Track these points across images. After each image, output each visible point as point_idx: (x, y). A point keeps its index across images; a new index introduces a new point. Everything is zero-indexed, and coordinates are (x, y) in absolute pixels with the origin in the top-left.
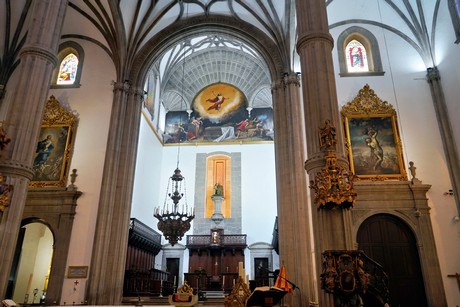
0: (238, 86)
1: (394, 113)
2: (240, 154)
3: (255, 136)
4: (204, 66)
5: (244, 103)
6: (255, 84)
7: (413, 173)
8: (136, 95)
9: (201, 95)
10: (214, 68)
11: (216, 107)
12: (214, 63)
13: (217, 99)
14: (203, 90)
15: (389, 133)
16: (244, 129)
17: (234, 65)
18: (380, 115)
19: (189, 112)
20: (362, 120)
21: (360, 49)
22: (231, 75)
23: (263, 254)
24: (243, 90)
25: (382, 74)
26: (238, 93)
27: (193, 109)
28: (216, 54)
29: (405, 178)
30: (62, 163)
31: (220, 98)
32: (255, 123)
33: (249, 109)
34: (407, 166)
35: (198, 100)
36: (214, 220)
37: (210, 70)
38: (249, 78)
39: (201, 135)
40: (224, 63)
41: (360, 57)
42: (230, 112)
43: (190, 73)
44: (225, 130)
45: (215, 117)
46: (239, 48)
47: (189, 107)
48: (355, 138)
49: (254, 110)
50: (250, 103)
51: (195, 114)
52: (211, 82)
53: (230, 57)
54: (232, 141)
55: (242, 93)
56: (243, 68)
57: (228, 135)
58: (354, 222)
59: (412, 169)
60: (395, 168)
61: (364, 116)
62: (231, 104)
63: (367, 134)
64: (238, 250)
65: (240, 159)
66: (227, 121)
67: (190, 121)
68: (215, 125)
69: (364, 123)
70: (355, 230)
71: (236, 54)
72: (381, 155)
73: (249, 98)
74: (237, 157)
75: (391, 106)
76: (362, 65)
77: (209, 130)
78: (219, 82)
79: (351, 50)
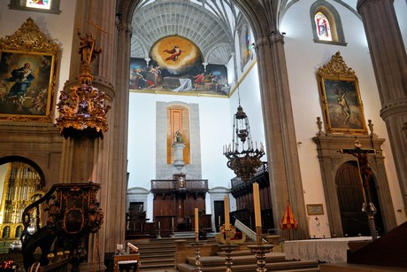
0: (194, 41)
1: (356, 79)
2: (197, 105)
3: (210, 89)
4: (163, 16)
5: (200, 58)
6: (211, 42)
7: (372, 130)
8: (127, 31)
9: (158, 44)
10: (173, 20)
11: (174, 59)
12: (173, 15)
13: (174, 51)
14: (160, 40)
15: (354, 95)
16: (200, 82)
17: (192, 20)
18: (347, 79)
19: (148, 60)
20: (333, 82)
21: (324, 21)
22: (188, 30)
23: (220, 197)
24: (199, 45)
25: (345, 45)
26: (194, 48)
27: (151, 57)
28: (177, 6)
29: (366, 132)
30: (46, 96)
31: (177, 50)
32: (210, 78)
33: (205, 64)
34: (367, 123)
35: (156, 49)
36: (176, 166)
37: (168, 21)
38: (206, 35)
39: (160, 84)
40: (183, 16)
41: (325, 28)
42: (187, 64)
43: (150, 21)
44: (183, 81)
45: (173, 67)
46: (201, 4)
47: (147, 54)
48: (329, 97)
49: (209, 65)
50: (206, 59)
51: (154, 63)
52: (168, 34)
53: (189, 12)
54: (190, 92)
55: (198, 48)
56: (201, 25)
57: (186, 87)
58: (333, 167)
59: (371, 126)
60: (359, 124)
61: (336, 78)
62: (188, 58)
63: (337, 94)
64: (200, 194)
65: (198, 110)
66: (186, 72)
67: (148, 69)
68: (173, 75)
69: (335, 85)
70: (334, 174)
71: (196, 9)
72: (349, 112)
73: (205, 53)
74: (196, 107)
75: (354, 73)
76: (327, 35)
77: (167, 80)
78: (176, 35)
79: (318, 20)
